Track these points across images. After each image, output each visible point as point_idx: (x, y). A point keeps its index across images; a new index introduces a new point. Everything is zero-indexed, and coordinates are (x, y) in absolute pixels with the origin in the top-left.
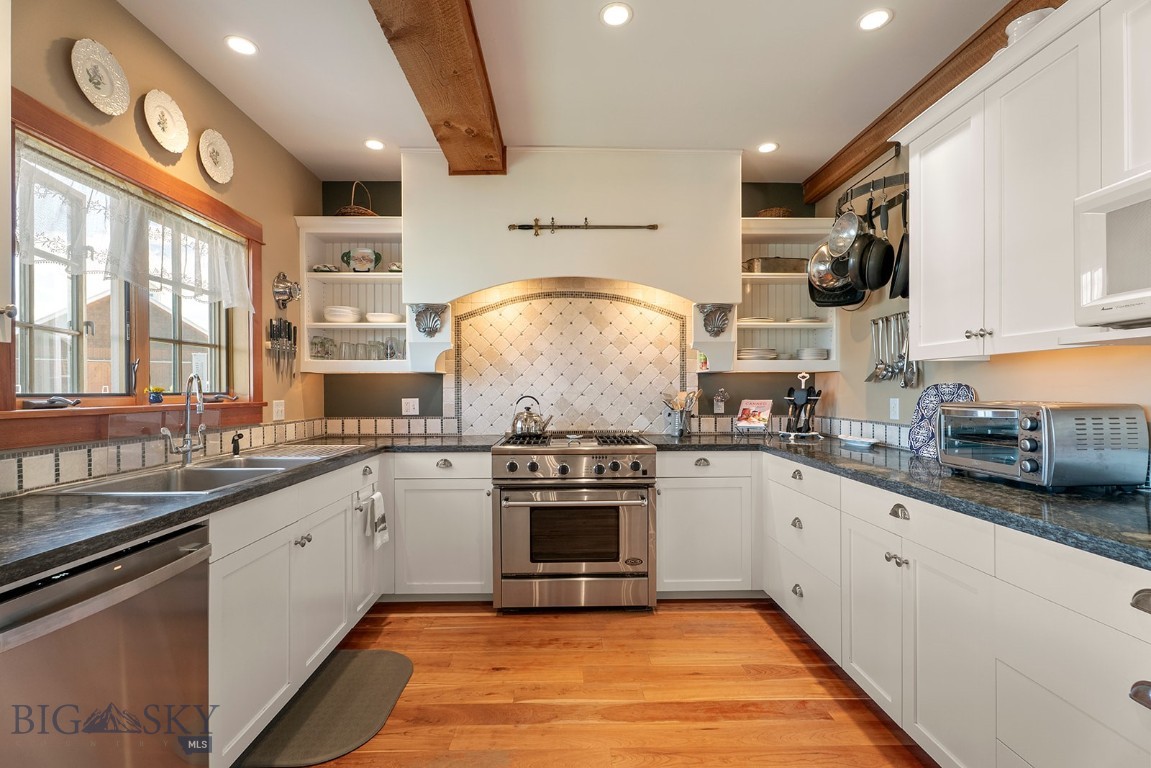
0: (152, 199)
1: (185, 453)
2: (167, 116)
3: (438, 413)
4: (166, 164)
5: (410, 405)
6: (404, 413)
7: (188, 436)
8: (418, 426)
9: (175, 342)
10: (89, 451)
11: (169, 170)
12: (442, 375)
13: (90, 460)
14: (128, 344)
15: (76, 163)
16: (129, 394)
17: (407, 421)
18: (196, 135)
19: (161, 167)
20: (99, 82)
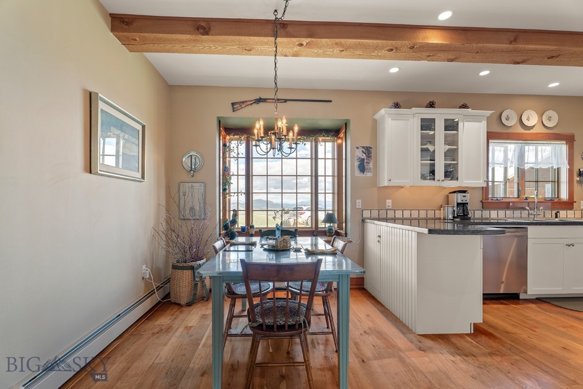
1: (534, 215)
2: (530, 116)
4: (529, 130)
7: (535, 210)
9: (536, 182)
10: (506, 211)
11: (532, 131)
13: (506, 213)
14: (518, 184)
15: (503, 141)
16: (518, 197)
18: (541, 115)
19: (528, 132)
20: (509, 119)
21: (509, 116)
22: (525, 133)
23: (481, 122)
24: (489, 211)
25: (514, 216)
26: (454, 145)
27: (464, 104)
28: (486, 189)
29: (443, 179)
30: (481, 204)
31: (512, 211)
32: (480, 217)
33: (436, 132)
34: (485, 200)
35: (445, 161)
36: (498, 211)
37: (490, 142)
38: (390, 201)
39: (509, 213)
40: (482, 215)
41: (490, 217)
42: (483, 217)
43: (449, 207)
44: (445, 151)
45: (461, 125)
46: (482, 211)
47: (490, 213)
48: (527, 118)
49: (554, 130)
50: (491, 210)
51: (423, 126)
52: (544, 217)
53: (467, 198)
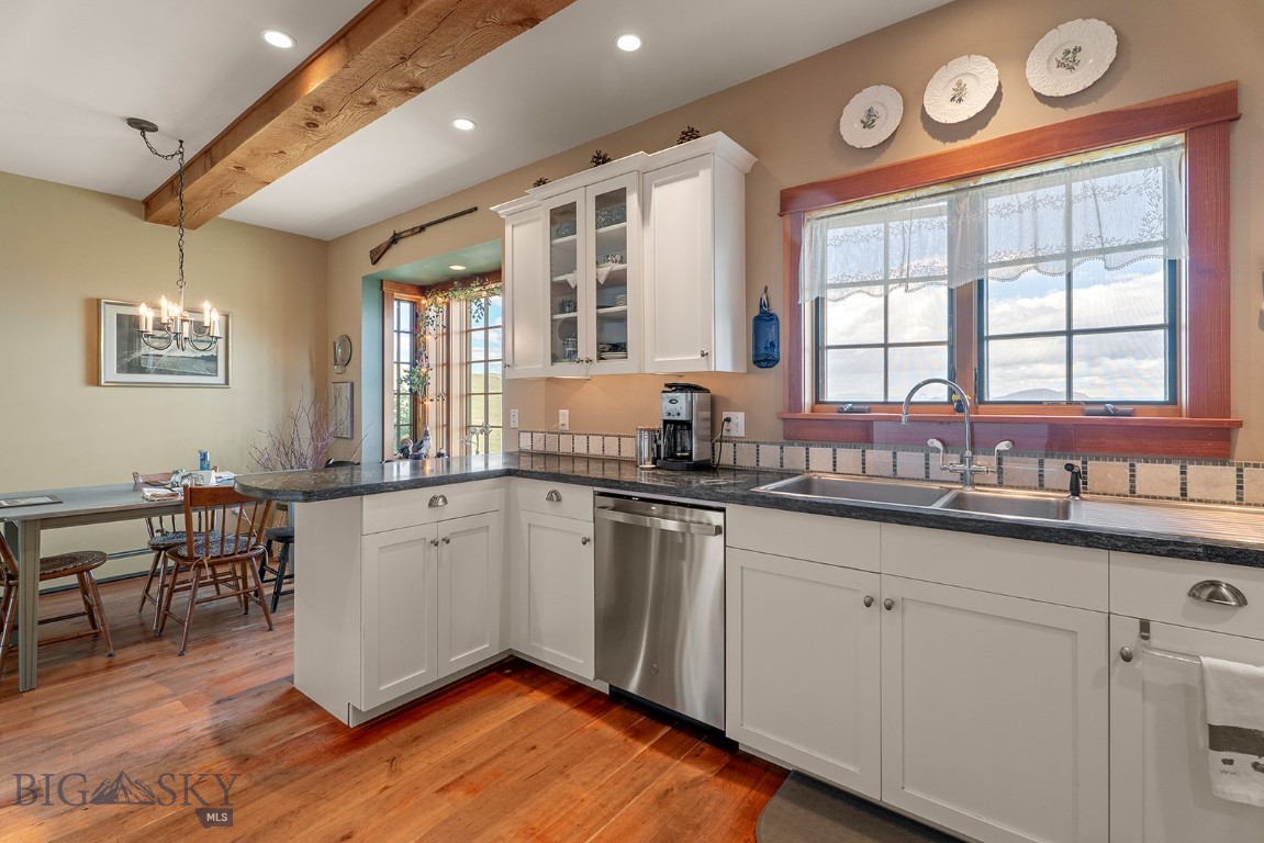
0: (962, 185)
2: (965, 80)
4: (968, 135)
10: (864, 451)
11: (981, 137)
13: (864, 460)
15: (858, 206)
18: (1014, 60)
19: (961, 144)
20: (873, 121)
21: (876, 108)
23: (697, 175)
24: (803, 449)
25: (895, 470)
26: (619, 259)
27: (686, 130)
28: (790, 376)
29: (594, 357)
30: (780, 425)
31: (890, 454)
32: (777, 466)
33: (579, 236)
34: (790, 411)
35: (598, 307)
36: (834, 450)
37: (808, 220)
38: (567, 411)
39: (878, 457)
40: (782, 458)
41: (808, 468)
42: (786, 466)
43: (645, 430)
44: (602, 281)
45: (632, 202)
46: (782, 448)
47: (807, 453)
48: (951, 93)
49: (1100, 101)
50: (811, 445)
51: (557, 226)
52: (1000, 484)
53: (681, 406)
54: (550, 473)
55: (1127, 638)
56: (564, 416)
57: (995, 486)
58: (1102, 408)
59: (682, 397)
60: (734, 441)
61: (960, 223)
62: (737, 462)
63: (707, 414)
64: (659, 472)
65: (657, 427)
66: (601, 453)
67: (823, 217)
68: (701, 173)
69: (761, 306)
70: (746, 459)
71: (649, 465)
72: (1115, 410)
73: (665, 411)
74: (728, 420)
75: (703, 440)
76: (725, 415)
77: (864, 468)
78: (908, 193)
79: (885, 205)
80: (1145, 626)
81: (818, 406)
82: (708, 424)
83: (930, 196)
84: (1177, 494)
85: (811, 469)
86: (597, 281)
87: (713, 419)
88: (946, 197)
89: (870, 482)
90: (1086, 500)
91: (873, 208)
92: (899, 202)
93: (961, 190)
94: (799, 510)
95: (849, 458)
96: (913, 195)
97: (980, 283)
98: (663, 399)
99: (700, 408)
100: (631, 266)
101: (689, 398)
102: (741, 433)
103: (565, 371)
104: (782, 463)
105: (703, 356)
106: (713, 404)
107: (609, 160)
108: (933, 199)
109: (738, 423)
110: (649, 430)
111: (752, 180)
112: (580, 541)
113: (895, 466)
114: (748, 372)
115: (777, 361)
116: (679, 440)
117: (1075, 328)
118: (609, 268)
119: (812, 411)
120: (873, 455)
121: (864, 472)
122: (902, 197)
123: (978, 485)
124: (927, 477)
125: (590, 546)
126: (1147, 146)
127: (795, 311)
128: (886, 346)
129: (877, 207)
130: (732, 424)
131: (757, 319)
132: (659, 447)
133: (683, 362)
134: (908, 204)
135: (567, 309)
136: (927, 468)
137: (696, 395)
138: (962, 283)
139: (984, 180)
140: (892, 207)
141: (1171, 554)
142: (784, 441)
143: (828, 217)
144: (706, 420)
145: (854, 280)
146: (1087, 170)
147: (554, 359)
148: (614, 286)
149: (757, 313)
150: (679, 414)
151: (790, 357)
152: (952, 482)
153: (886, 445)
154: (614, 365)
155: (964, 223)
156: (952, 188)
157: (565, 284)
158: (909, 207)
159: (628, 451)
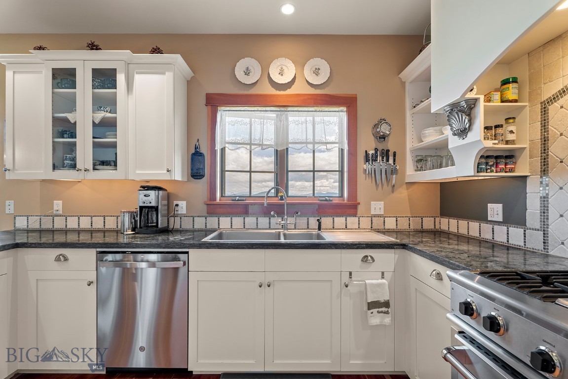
0: (282, 109)
1: (282, 225)
2: (284, 68)
3: (521, 222)
4: (285, 90)
5: (495, 211)
6: (489, 219)
7: (286, 217)
8: (501, 235)
10: (244, 218)
11: (289, 92)
12: (526, 177)
13: (244, 222)
14: (277, 175)
15: (243, 109)
17: (491, 226)
18: (302, 67)
19: (282, 93)
20: (249, 73)
21: (250, 68)
22: (279, 95)
23: (164, 74)
24: (217, 218)
25: (257, 226)
26: (109, 111)
27: (155, 48)
28: (211, 183)
29: (91, 167)
30: (205, 207)
31: (255, 219)
32: (203, 227)
33: (78, 91)
34: (211, 200)
35: (94, 138)
36: (231, 218)
37: (220, 110)
38: (60, 202)
39: (250, 221)
40: (206, 224)
41: (219, 227)
42: (208, 227)
43: (126, 212)
44: (97, 122)
45: (121, 78)
46: (206, 218)
47: (219, 220)
48: (279, 71)
49: (325, 90)
50: (220, 217)
51: (56, 81)
52: (295, 229)
53: (152, 198)
54: (58, 243)
55: (346, 278)
56: (58, 205)
57: (293, 229)
58: (324, 199)
59: (152, 193)
60: (181, 216)
61: (282, 124)
62: (182, 226)
63: (165, 202)
64: (137, 235)
65: (135, 210)
66: (90, 227)
67: (226, 111)
68: (166, 73)
69: (196, 148)
70: (187, 224)
71: (130, 232)
72: (329, 199)
73: (141, 201)
74: (177, 205)
75: (164, 216)
76: (175, 203)
77: (244, 226)
78: (262, 108)
79: (253, 111)
80: (351, 274)
81: (222, 198)
82: (166, 207)
83: (271, 111)
84: (345, 227)
85: (220, 227)
86: (93, 122)
87: (168, 205)
88: (276, 112)
89: (247, 231)
90: (324, 232)
91: (248, 111)
92: (259, 111)
93: (282, 111)
94: (229, 248)
95: (238, 222)
96: (264, 109)
97: (287, 149)
98: (139, 194)
99: (163, 199)
100: (120, 116)
101: (157, 194)
102: (184, 212)
103: (64, 175)
104: (206, 226)
105: (168, 171)
106: (169, 198)
107: (100, 49)
108: (272, 112)
109: (182, 207)
110: (129, 212)
111: (191, 85)
112: (86, 283)
113: (257, 224)
114: (188, 180)
115: (203, 176)
116: (150, 217)
117: (315, 170)
118: (103, 115)
119: (220, 201)
120: (248, 220)
121: (244, 227)
122: (260, 109)
123: (290, 229)
124: (270, 227)
125: (94, 286)
126: (337, 109)
127: (213, 152)
128: (250, 172)
129: (250, 111)
130: (179, 207)
131: (193, 154)
132: (136, 221)
133: (155, 174)
134: (262, 112)
135: (65, 136)
136: (270, 224)
137: (161, 192)
138: (282, 149)
139: (289, 109)
140: (256, 112)
141: (358, 248)
142: (207, 215)
143: (229, 111)
144: (165, 205)
145: (240, 142)
146: (321, 113)
147: (55, 167)
148: (106, 127)
149: (193, 151)
150: (151, 203)
151: (210, 174)
152: (279, 229)
153: (253, 214)
154: (106, 173)
155: (283, 124)
156: (279, 110)
157: (66, 120)
158: (263, 114)
159: (111, 224)
